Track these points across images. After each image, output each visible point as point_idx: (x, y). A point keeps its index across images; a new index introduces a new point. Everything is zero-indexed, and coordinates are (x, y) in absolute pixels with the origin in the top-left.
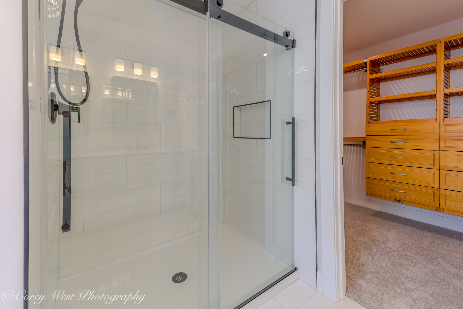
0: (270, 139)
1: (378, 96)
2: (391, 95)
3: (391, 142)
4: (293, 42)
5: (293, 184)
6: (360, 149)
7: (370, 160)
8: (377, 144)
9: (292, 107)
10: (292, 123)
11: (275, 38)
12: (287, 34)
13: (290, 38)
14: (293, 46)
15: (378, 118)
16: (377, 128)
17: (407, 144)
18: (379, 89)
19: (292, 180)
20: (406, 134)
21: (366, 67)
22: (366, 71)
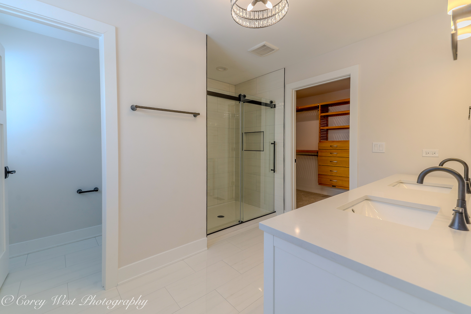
0: (263, 151)
1: (327, 125)
2: (334, 126)
3: (330, 153)
4: (275, 105)
5: (274, 172)
6: (316, 157)
7: (320, 164)
8: (324, 154)
9: (274, 136)
10: (274, 144)
11: (266, 105)
12: (272, 102)
13: (274, 103)
14: (275, 107)
15: (327, 139)
16: (326, 145)
17: (338, 154)
18: (327, 121)
19: (274, 170)
20: (337, 148)
21: (319, 108)
22: (319, 111)
